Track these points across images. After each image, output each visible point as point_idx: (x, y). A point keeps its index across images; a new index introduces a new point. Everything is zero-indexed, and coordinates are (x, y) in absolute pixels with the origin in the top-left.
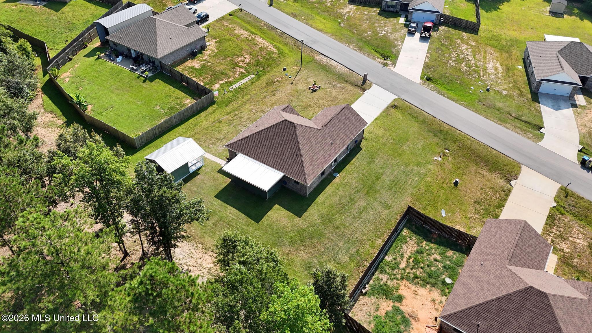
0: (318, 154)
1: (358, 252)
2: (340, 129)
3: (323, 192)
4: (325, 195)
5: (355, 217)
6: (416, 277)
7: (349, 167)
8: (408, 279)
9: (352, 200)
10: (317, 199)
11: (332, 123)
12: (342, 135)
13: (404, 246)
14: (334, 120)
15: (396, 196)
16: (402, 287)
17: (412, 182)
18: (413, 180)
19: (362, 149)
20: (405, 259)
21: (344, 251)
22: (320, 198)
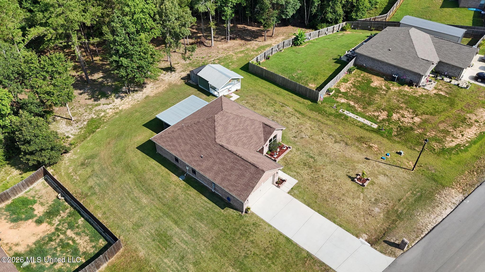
0: (186, 144)
1: (95, 193)
2: (223, 164)
3: (160, 165)
4: (156, 167)
5: (129, 193)
6: (51, 240)
7: (193, 192)
8: (53, 234)
9: (148, 191)
10: (152, 160)
11: (229, 154)
12: (216, 168)
13: (87, 238)
14: (233, 156)
15: (149, 240)
16: (49, 227)
17: (166, 263)
18: (169, 267)
19: (223, 209)
20: (74, 236)
21: (98, 182)
22: (153, 163)
